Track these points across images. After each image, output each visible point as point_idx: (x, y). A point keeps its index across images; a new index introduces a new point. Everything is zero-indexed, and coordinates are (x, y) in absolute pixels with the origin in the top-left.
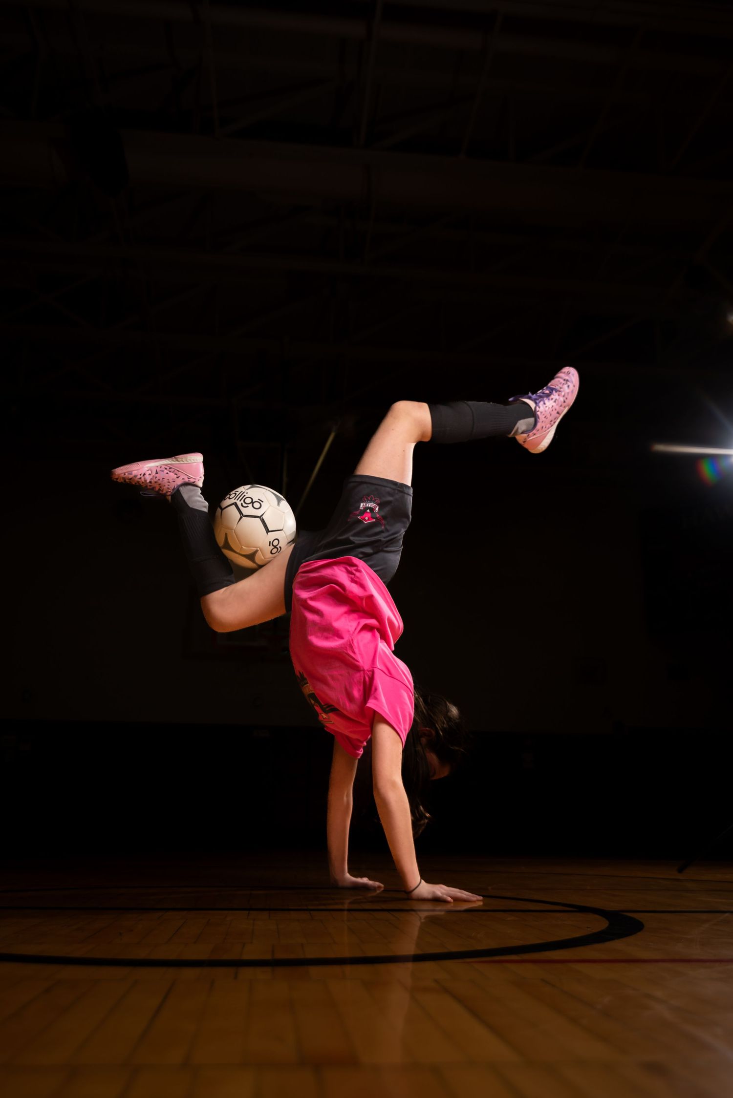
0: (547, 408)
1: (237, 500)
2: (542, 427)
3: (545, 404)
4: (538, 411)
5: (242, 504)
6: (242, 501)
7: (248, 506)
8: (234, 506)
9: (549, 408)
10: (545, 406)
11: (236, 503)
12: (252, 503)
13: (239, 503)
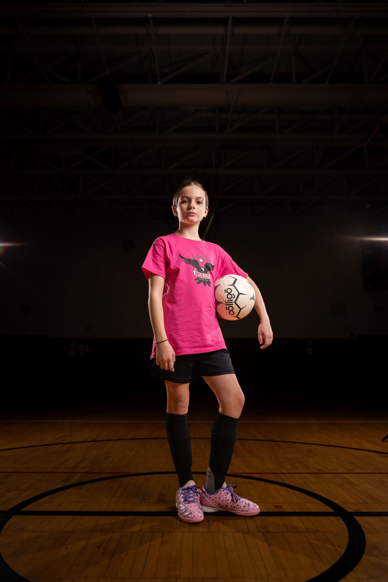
0: (226, 497)
1: (232, 302)
2: (213, 500)
3: (227, 493)
4: (220, 491)
5: (233, 298)
6: (232, 299)
7: (233, 294)
8: (237, 302)
9: (226, 498)
10: (226, 494)
11: (234, 302)
12: (229, 293)
13: (234, 300)
